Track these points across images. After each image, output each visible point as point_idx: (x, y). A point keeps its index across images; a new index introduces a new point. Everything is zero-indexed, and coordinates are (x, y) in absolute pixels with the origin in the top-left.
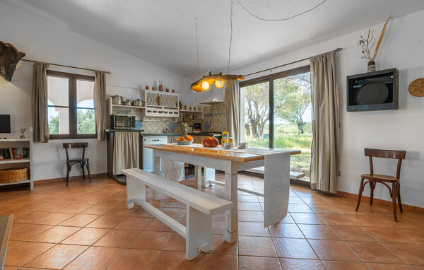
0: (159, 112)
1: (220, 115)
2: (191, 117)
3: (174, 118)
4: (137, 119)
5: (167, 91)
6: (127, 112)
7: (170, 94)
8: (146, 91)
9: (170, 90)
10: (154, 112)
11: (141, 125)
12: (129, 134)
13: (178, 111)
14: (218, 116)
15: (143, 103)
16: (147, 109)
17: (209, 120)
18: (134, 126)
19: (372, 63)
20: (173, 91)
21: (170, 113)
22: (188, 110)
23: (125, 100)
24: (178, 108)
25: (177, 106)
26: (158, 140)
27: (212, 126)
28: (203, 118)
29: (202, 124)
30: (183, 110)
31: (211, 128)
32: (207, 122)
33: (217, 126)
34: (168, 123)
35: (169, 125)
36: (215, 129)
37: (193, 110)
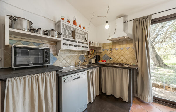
0: (75, 46)
1: (122, 49)
2: (94, 51)
3: (83, 52)
4: (51, 52)
5: (80, 26)
6: (39, 44)
7: (82, 29)
8: (62, 22)
9: (82, 26)
10: (70, 45)
11: (55, 59)
12: (40, 76)
13: (88, 46)
15: (60, 34)
16: (63, 42)
17: (108, 53)
18: (47, 61)
20: (84, 28)
21: (83, 47)
22: (93, 45)
23: (35, 26)
24: (88, 43)
25: (87, 42)
26: (79, 77)
27: (112, 57)
28: (102, 51)
29: (100, 56)
30: (91, 45)
31: (111, 59)
32: (106, 54)
33: (118, 58)
34: (79, 56)
35: (80, 57)
36: (116, 60)
37: (96, 46)
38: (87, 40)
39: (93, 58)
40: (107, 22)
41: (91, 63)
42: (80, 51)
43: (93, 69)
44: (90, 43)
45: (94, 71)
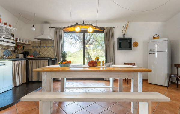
1: (48, 47)
2: (22, 47)
3: (8, 47)
5: (5, 24)
7: (7, 26)
9: (8, 24)
14: (46, 48)
17: (37, 50)
19: (124, 35)
20: (10, 26)
21: (8, 42)
22: (21, 42)
24: (15, 39)
25: (13, 38)
26: (5, 65)
27: (40, 53)
28: (31, 48)
29: (30, 53)
30: (18, 41)
31: (40, 55)
32: (35, 51)
33: (45, 54)
34: (3, 50)
35: (4, 52)
36: (44, 56)
37: (24, 42)
38: (13, 36)
39: (21, 54)
40: (33, 26)
41: (18, 58)
42: (4, 46)
43: (19, 61)
44: (17, 39)
45: (21, 63)
